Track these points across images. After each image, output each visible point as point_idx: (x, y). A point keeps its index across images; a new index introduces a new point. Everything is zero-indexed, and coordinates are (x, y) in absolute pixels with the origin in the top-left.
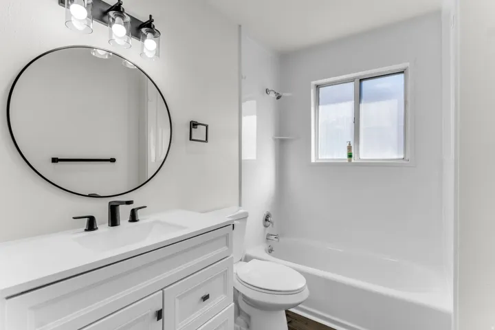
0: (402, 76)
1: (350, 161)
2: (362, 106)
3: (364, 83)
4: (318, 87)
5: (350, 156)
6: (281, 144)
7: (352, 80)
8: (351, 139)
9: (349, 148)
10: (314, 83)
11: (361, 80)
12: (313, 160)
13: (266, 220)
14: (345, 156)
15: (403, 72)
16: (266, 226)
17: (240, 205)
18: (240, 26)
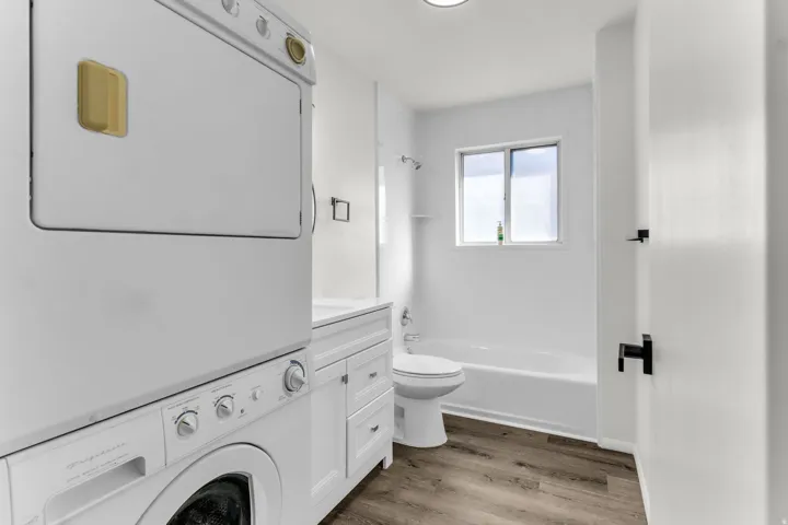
0: (555, 148)
1: (501, 244)
2: (514, 181)
3: (515, 153)
4: (462, 154)
5: (501, 238)
6: (419, 223)
7: (502, 149)
8: (501, 218)
9: (500, 229)
10: (457, 150)
11: (512, 151)
12: (458, 243)
13: (404, 317)
14: (495, 238)
15: (555, 145)
16: (403, 325)
17: (378, 296)
18: (376, 84)
